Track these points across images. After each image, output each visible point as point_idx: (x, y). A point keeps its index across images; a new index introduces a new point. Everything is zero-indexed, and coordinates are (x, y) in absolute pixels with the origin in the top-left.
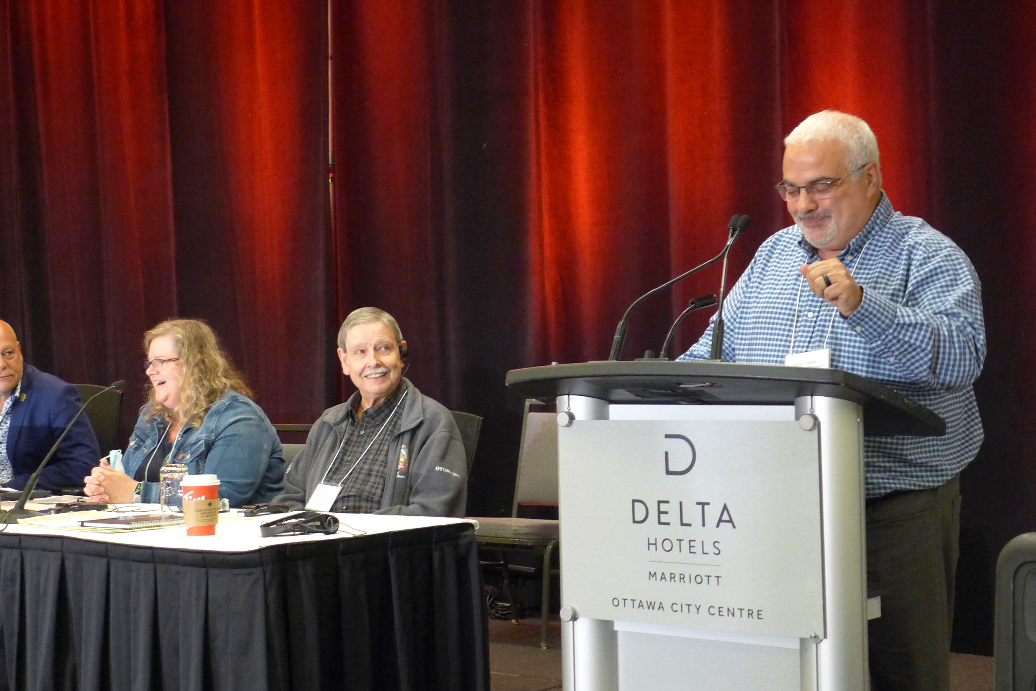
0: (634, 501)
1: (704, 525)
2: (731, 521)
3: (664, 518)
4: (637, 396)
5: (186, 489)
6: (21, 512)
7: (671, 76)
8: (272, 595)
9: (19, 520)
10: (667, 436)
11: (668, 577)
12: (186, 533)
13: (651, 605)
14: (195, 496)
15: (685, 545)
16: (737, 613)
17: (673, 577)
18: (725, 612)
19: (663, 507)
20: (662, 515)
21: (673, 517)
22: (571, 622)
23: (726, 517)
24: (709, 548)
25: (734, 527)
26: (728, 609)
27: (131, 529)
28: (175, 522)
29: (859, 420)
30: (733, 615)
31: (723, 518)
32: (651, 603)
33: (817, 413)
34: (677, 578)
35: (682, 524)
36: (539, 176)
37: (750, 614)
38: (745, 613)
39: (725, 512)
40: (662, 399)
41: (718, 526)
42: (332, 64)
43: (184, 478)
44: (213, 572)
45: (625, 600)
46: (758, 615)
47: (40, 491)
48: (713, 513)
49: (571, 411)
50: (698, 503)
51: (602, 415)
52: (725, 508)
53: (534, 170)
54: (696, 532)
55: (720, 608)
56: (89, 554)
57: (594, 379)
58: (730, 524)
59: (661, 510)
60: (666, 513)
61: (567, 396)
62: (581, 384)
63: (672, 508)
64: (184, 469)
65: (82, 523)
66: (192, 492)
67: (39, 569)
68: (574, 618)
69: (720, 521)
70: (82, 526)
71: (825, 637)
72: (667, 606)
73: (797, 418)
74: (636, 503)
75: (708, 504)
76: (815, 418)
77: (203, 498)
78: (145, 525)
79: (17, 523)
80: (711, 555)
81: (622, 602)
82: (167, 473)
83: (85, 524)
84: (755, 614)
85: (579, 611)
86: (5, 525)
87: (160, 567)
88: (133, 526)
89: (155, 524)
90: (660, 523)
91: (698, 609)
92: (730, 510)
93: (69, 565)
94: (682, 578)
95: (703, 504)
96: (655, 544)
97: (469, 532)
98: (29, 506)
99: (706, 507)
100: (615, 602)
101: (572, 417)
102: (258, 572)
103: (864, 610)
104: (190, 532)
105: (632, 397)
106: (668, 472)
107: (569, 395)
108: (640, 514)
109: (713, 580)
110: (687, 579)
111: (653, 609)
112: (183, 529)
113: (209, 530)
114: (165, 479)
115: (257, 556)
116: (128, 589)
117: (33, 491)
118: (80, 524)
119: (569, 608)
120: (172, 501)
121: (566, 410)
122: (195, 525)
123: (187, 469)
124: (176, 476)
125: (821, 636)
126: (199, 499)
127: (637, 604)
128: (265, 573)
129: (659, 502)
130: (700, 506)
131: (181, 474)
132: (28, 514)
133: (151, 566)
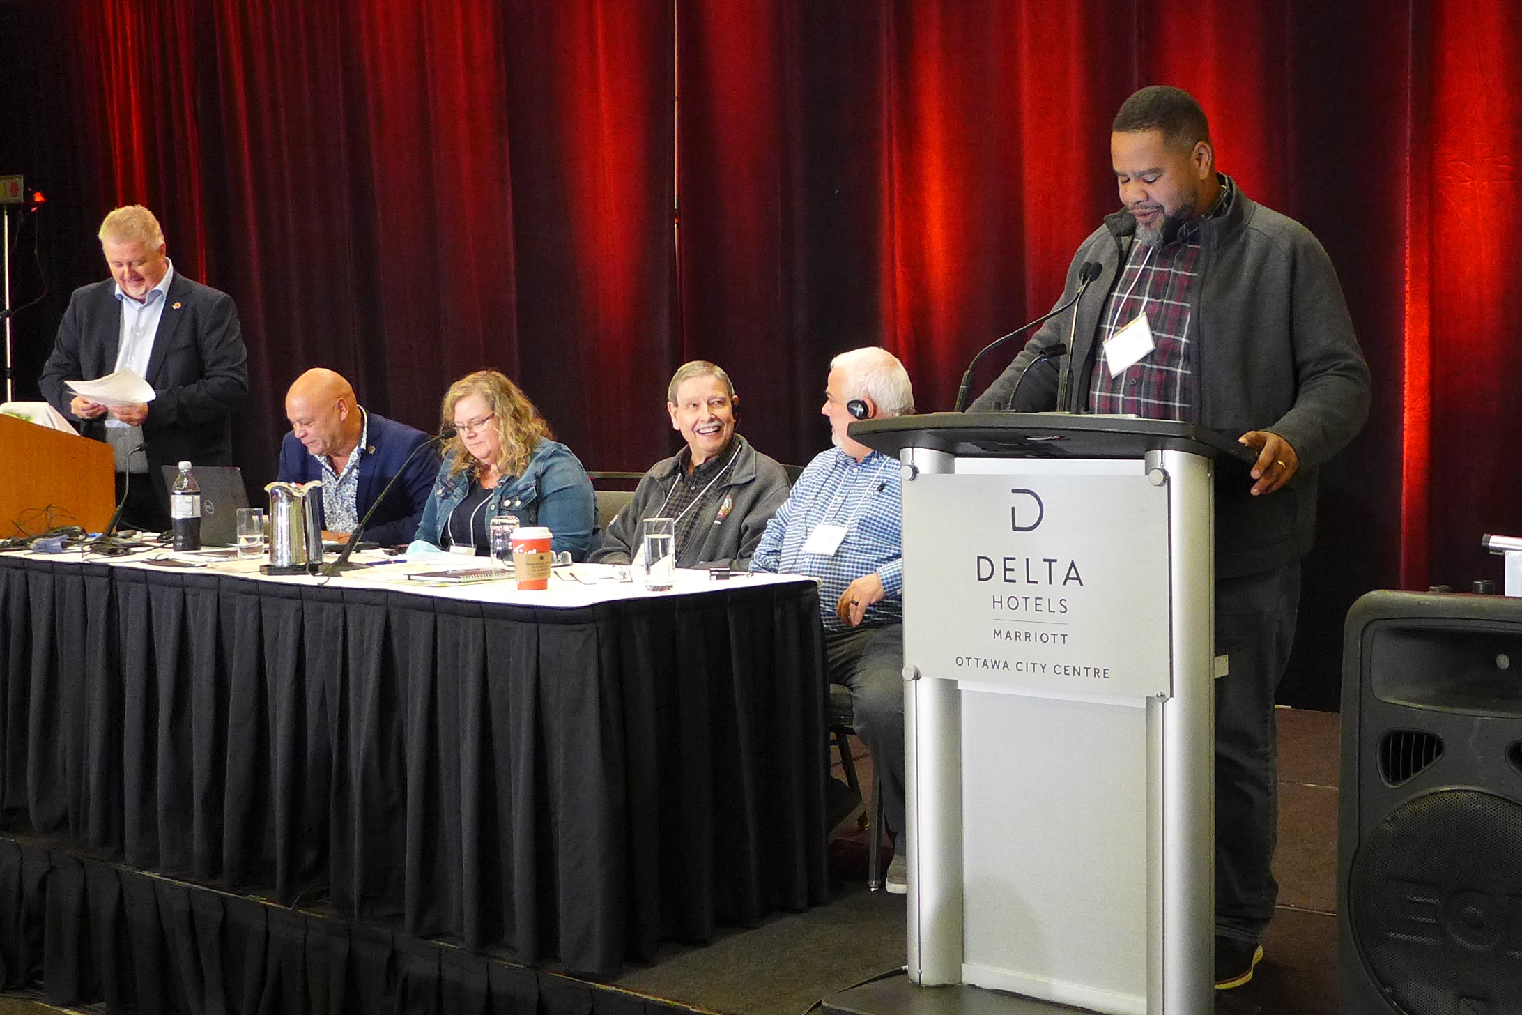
0: (979, 558)
1: (1050, 583)
2: (1078, 578)
3: (1009, 575)
4: (982, 449)
5: (517, 542)
6: (344, 564)
7: (1027, 124)
8: (605, 651)
9: (342, 573)
10: (1014, 491)
11: (1013, 636)
12: (517, 588)
13: (995, 665)
14: (526, 549)
15: (1031, 602)
16: (1083, 671)
17: (1018, 636)
18: (1070, 671)
19: (1009, 564)
20: (1007, 572)
21: (1019, 574)
22: (914, 681)
23: (1073, 574)
24: (1056, 606)
25: (1081, 584)
26: (1074, 668)
27: (460, 582)
28: (507, 576)
29: (1209, 475)
30: (1079, 674)
31: (1070, 576)
32: (995, 662)
33: (1166, 468)
34: (1023, 637)
35: (1028, 582)
36: (892, 223)
37: (1097, 673)
38: (1091, 672)
39: (1073, 568)
40: (1012, 452)
41: (1065, 583)
42: (679, 105)
43: (514, 531)
44: (544, 628)
45: (969, 659)
46: (1105, 673)
47: (368, 543)
48: (1060, 570)
49: (915, 464)
50: (1045, 560)
51: (947, 469)
52: (1073, 565)
53: (887, 217)
54: (1042, 589)
55: (1065, 667)
56: (417, 609)
57: (937, 431)
58: (1078, 581)
59: (1007, 567)
60: (1012, 570)
61: (910, 449)
62: (925, 436)
63: (1018, 566)
64: (514, 522)
65: (409, 576)
66: (522, 545)
67: (362, 623)
68: (917, 677)
69: (1067, 578)
70: (409, 579)
71: (1172, 696)
72: (1012, 665)
73: (1147, 474)
74: (981, 560)
75: (1055, 561)
76: (1165, 473)
77: (535, 551)
78: (474, 579)
79: (340, 575)
80: (1058, 612)
81: (966, 661)
82: (498, 525)
83: (412, 577)
84: (1101, 673)
85: (920, 669)
86: (327, 578)
87: (490, 622)
88: (461, 580)
89: (486, 578)
90: (1006, 580)
91: (1043, 668)
92: (1076, 565)
93: (394, 620)
94: (1028, 637)
95: (1050, 561)
96: (1001, 602)
97: (812, 590)
98: (353, 558)
99: (1052, 563)
100: (959, 661)
101: (915, 471)
102: (590, 628)
103: (1211, 668)
104: (521, 587)
105: (978, 450)
106: (1015, 528)
107: (913, 448)
108: (985, 571)
109: (1059, 639)
110: (1032, 638)
111: (998, 668)
112: (513, 584)
113: (541, 585)
114: (494, 531)
115: (590, 611)
116: (457, 644)
117: (357, 543)
118: (407, 577)
119: (912, 667)
120: (504, 554)
121: (910, 464)
122: (526, 580)
123: (518, 521)
124: (506, 528)
125: (1168, 695)
126: (530, 552)
127: (981, 662)
128: (597, 629)
129: (1005, 559)
130: (1048, 563)
131: (511, 527)
132: (352, 567)
133: (479, 621)
